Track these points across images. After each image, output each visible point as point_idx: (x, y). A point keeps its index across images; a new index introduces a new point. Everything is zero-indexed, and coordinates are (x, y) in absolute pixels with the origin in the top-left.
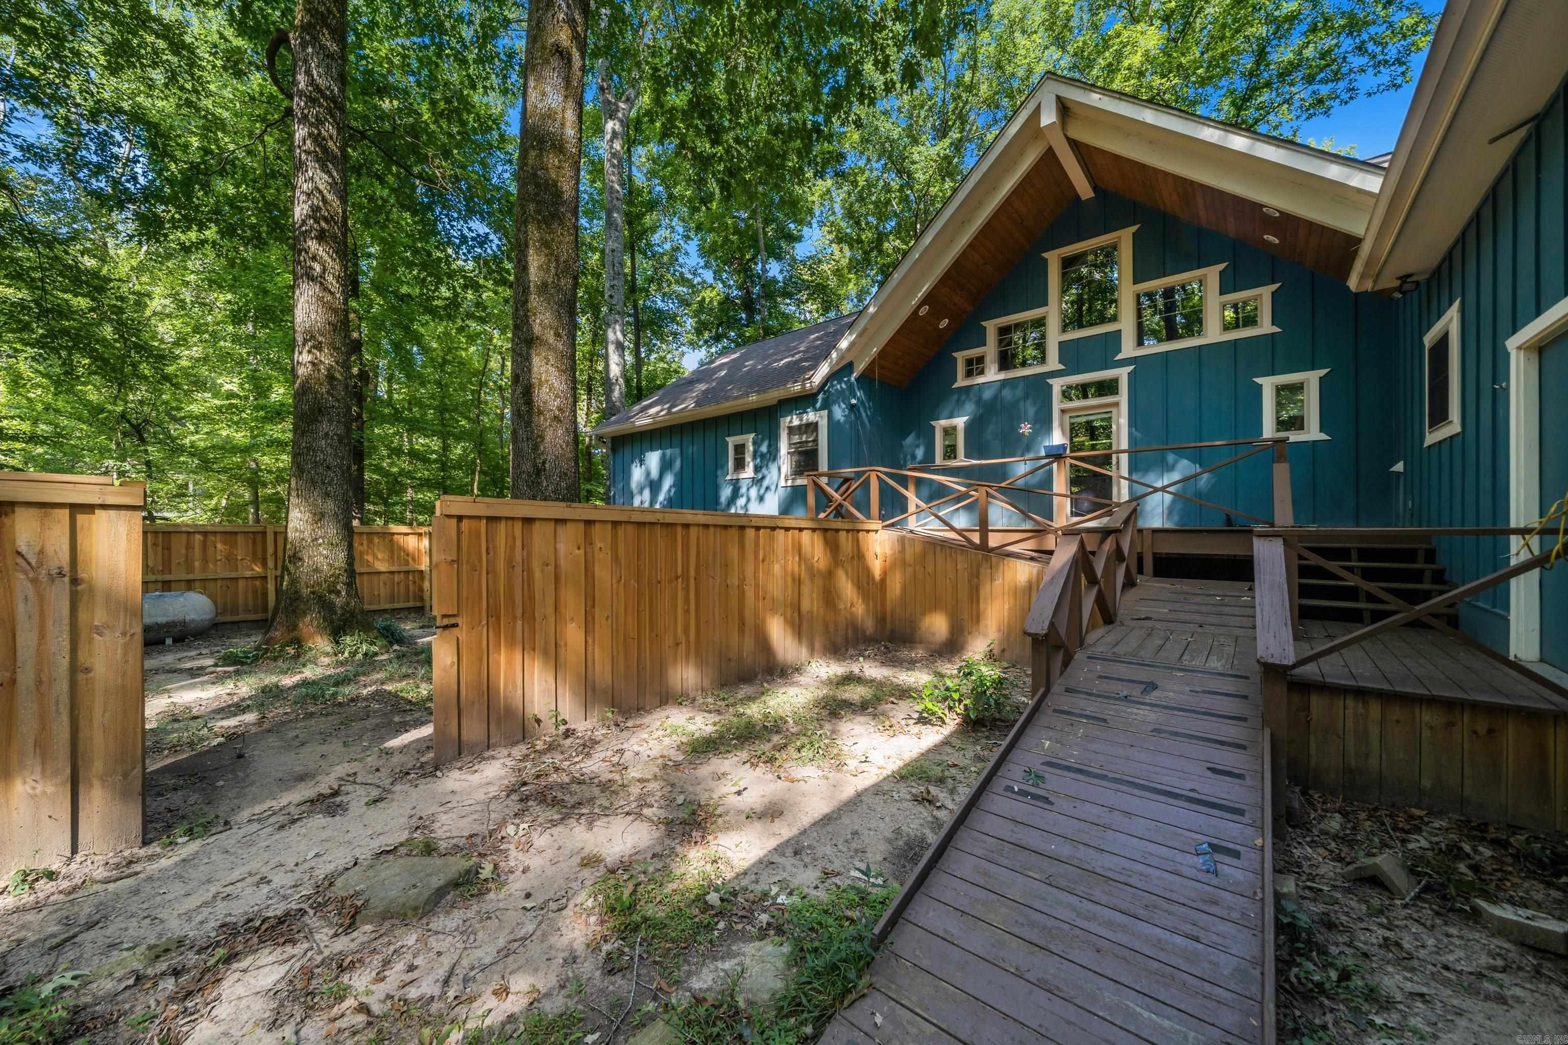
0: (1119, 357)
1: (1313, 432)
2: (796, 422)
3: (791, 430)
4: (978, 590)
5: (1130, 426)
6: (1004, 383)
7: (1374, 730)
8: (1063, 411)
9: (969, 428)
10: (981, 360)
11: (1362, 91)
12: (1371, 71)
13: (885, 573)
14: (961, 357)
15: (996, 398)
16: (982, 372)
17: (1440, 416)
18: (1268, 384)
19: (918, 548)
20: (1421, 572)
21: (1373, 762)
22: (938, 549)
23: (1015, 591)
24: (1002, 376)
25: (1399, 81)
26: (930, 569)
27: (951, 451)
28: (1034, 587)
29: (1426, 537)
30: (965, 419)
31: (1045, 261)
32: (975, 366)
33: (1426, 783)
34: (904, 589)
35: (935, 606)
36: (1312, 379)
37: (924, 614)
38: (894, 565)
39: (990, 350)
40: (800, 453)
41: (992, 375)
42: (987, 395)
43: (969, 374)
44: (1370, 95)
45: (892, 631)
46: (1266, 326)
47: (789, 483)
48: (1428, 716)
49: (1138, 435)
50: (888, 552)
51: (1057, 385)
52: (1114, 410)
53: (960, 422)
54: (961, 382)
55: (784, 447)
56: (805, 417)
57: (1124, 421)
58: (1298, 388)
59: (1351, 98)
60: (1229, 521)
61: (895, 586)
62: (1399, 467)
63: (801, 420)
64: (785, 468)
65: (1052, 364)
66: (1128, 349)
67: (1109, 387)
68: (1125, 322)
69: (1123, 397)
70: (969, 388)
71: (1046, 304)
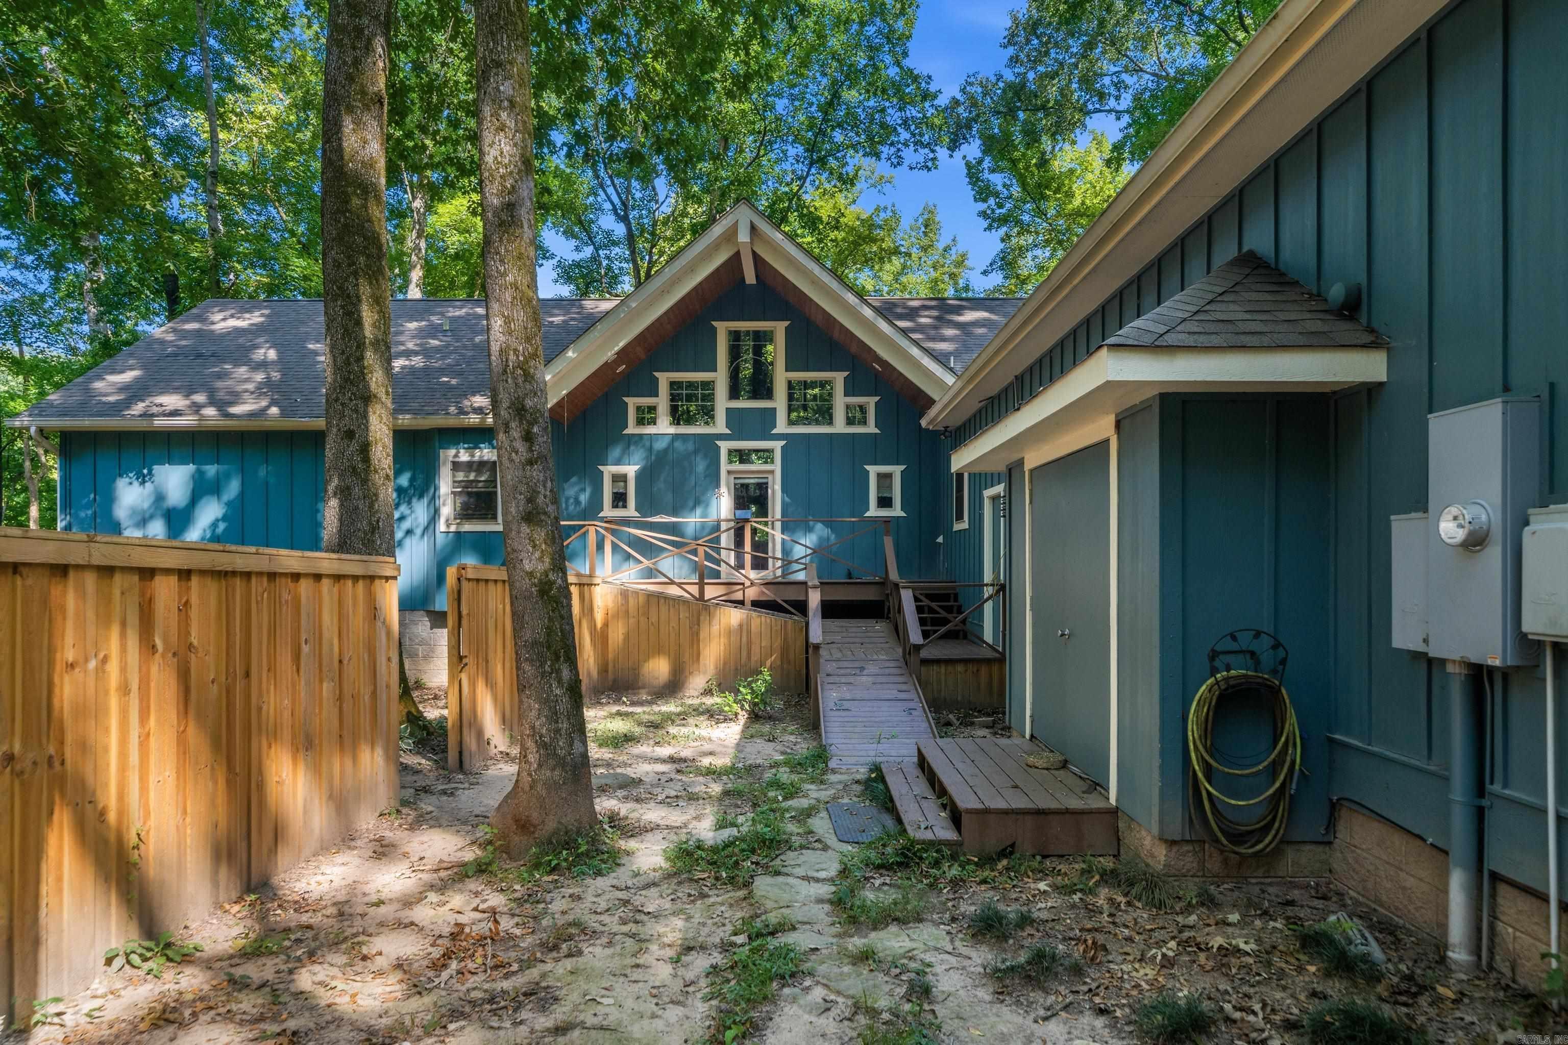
0: (774, 432)
1: (897, 511)
2: (464, 457)
3: (456, 466)
4: (698, 634)
5: (783, 491)
6: (676, 437)
7: (943, 677)
8: (729, 472)
9: (639, 476)
10: (652, 409)
11: (906, 163)
12: (912, 148)
13: (606, 625)
14: (632, 402)
15: (666, 451)
16: (653, 422)
17: (960, 517)
18: (873, 470)
19: (641, 599)
20: (952, 606)
21: (943, 694)
22: (662, 601)
23: (729, 632)
24: (672, 430)
25: (930, 164)
26: (654, 619)
27: (620, 499)
28: (745, 627)
29: (954, 588)
30: (637, 467)
31: (714, 330)
32: (646, 416)
33: (959, 698)
34: (627, 637)
35: (659, 650)
36: (896, 470)
37: (647, 659)
38: (616, 616)
39: (662, 402)
40: (469, 494)
41: (664, 427)
42: (660, 445)
43: (640, 422)
44: (911, 168)
45: (615, 681)
46: (871, 428)
47: (453, 528)
48: (960, 668)
49: (787, 499)
50: (610, 604)
51: (724, 446)
52: (770, 477)
53: (631, 470)
54: (632, 429)
55: (445, 485)
56: (478, 453)
57: (778, 487)
58: (889, 476)
59: (898, 164)
60: (850, 576)
61: (617, 634)
62: (940, 540)
63: (473, 456)
64: (447, 510)
65: (720, 426)
66: (781, 426)
67: (766, 455)
68: (780, 402)
69: (777, 467)
70: (641, 436)
71: (715, 370)
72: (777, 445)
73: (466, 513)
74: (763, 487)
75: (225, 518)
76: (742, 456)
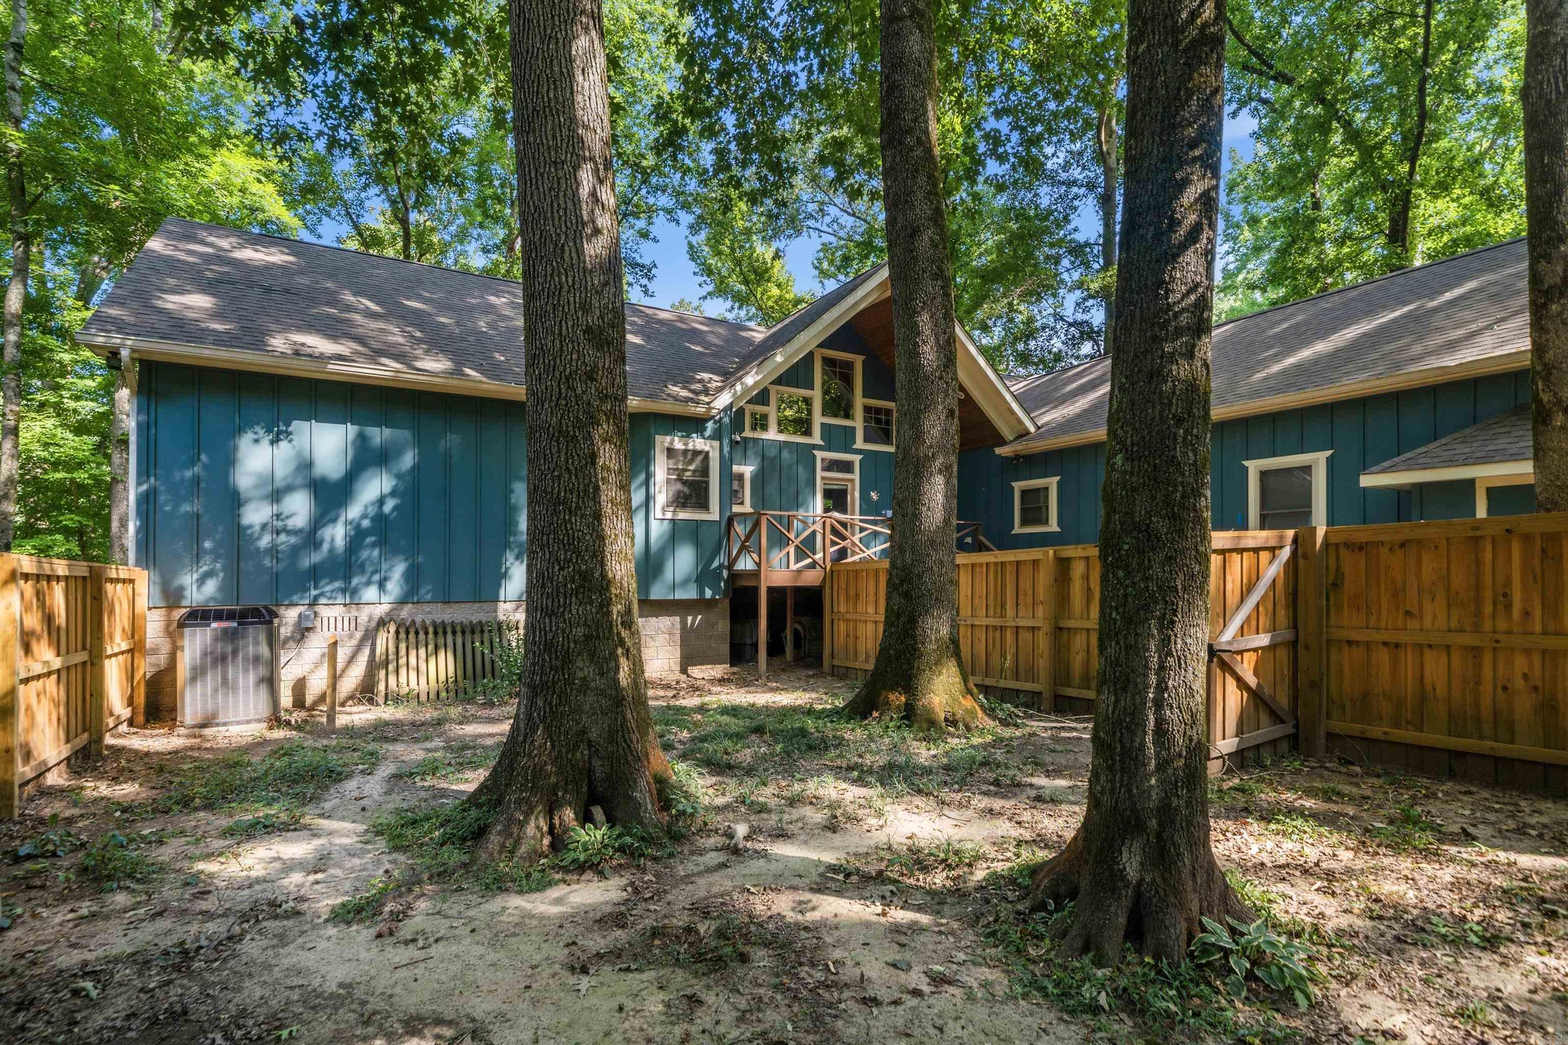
0: (853, 446)
2: (678, 445)
3: (671, 453)
5: (861, 496)
6: (783, 443)
8: (822, 478)
9: (754, 476)
10: (764, 417)
14: (748, 409)
15: (775, 456)
16: (765, 428)
24: (782, 437)
30: (752, 469)
32: (759, 422)
39: (773, 412)
40: (681, 482)
41: (774, 434)
42: (771, 449)
43: (754, 428)
47: (669, 515)
51: (819, 456)
52: (851, 485)
53: (748, 471)
54: (748, 433)
55: (661, 470)
56: (691, 442)
57: (856, 494)
63: (686, 444)
64: (661, 498)
65: (816, 439)
66: (859, 444)
67: (847, 467)
68: (858, 423)
69: (856, 476)
70: (755, 440)
71: (812, 388)
72: (856, 458)
73: (680, 501)
74: (843, 492)
75: (393, 494)
76: (832, 466)
